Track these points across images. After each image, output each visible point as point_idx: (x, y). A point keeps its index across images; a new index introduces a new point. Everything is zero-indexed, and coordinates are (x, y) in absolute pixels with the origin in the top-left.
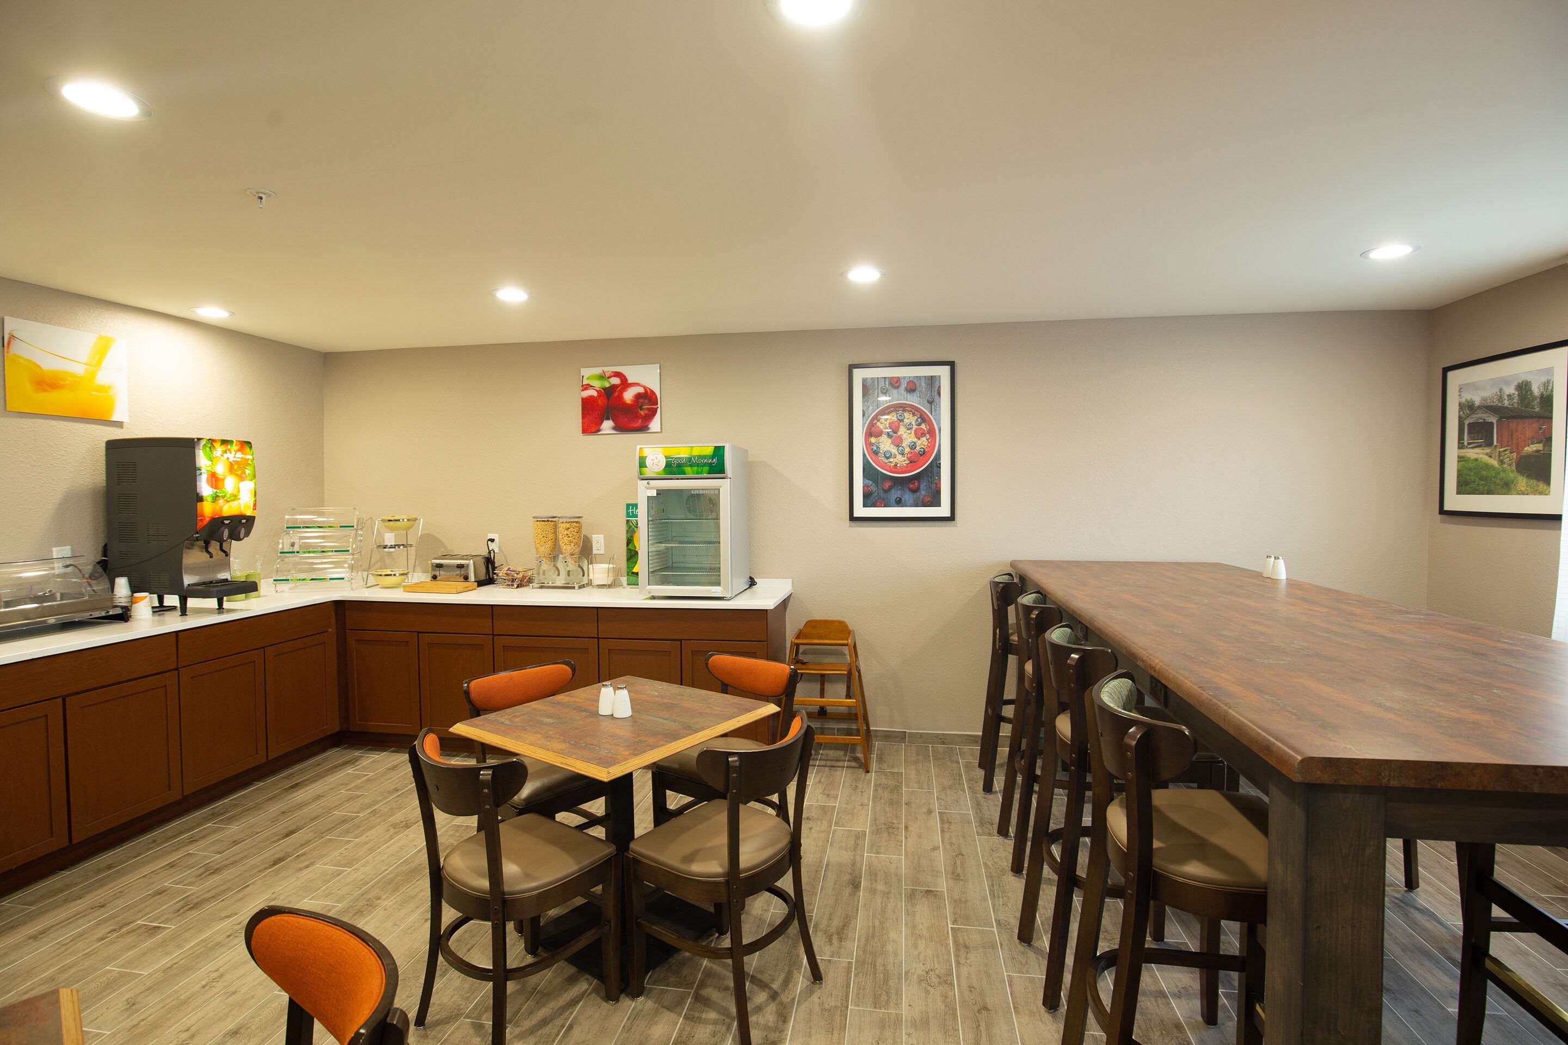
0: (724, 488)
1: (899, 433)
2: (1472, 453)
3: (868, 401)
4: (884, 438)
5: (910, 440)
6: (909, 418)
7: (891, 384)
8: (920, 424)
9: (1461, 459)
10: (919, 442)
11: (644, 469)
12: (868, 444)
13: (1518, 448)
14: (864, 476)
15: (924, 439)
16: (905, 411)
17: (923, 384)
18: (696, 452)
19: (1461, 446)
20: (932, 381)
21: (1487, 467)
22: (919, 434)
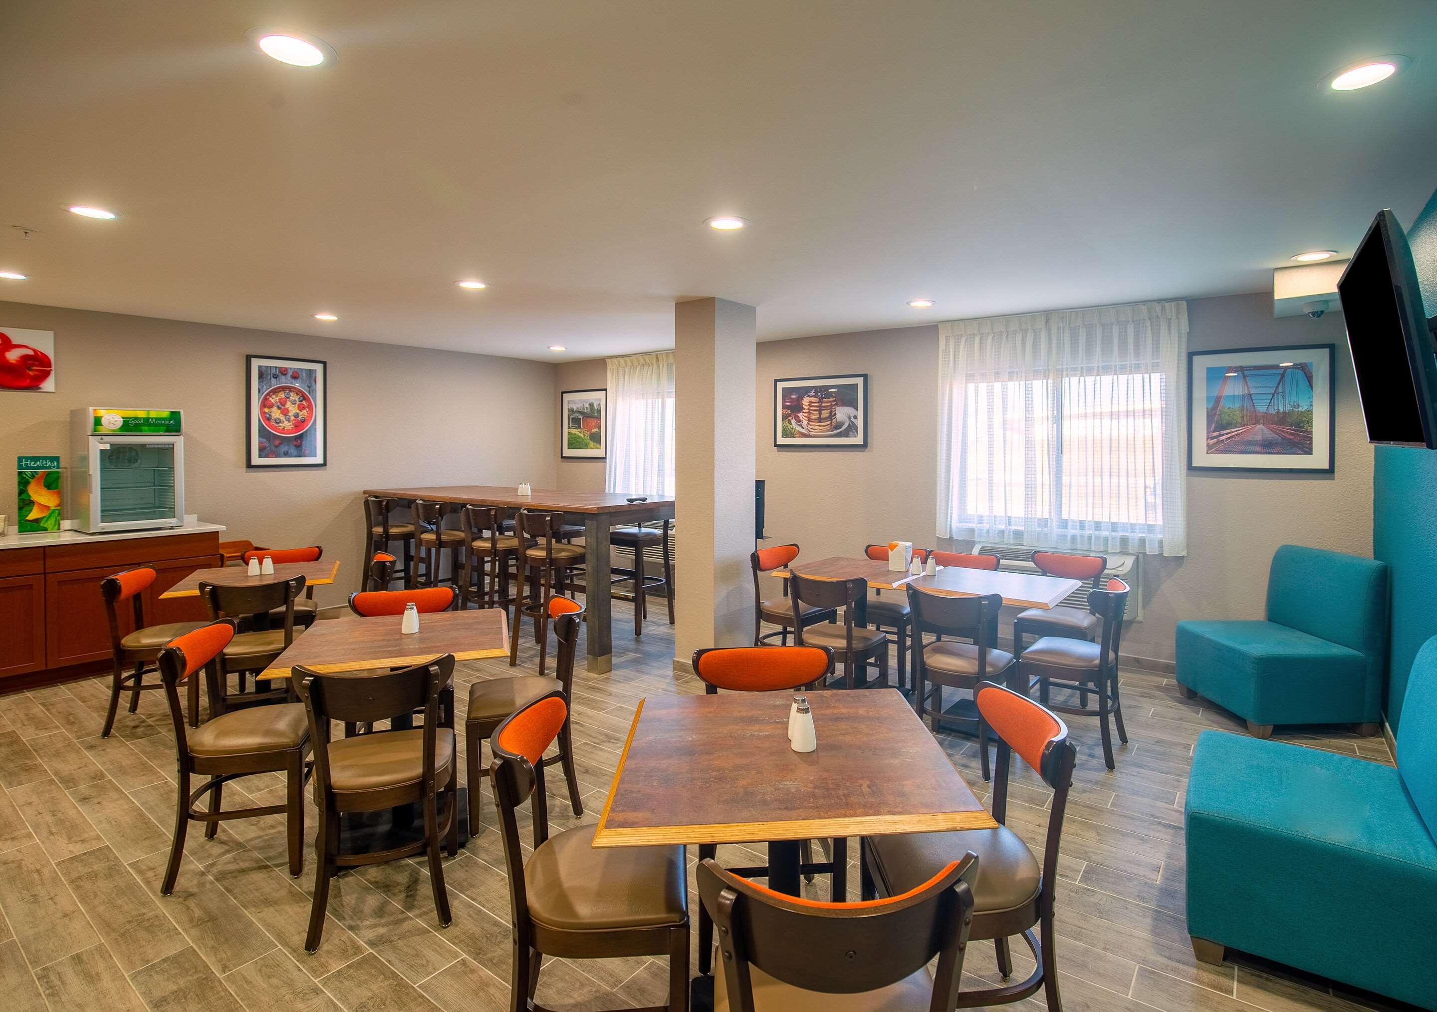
0: (179, 442)
1: (287, 406)
2: (574, 431)
3: (262, 382)
4: (275, 409)
5: (294, 411)
6: (294, 397)
7: (280, 372)
8: (301, 401)
9: (569, 433)
10: (301, 413)
11: (99, 427)
12: (263, 413)
13: (590, 430)
14: (260, 436)
15: (305, 411)
16: (290, 391)
17: (304, 374)
18: (153, 414)
19: (569, 428)
20: (311, 373)
21: (579, 437)
22: (301, 408)
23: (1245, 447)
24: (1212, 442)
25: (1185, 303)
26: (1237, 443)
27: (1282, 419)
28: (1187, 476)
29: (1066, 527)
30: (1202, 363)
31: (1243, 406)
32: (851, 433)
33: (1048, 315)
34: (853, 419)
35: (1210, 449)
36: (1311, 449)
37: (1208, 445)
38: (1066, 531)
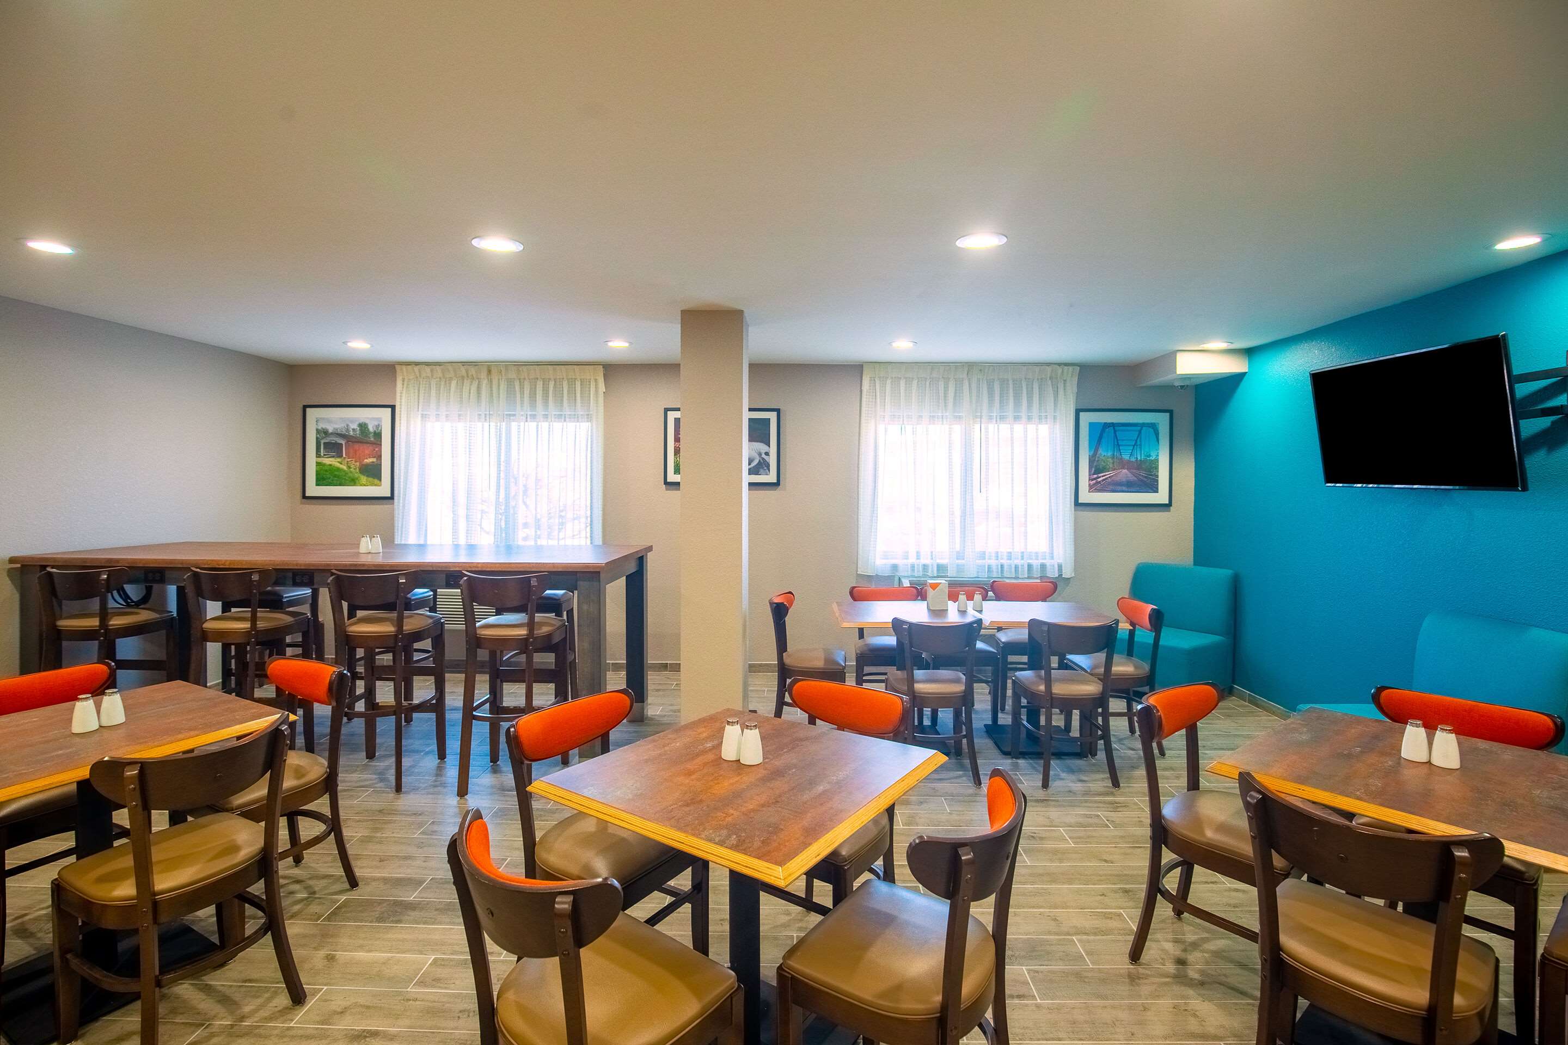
2: (327, 461)
9: (318, 464)
13: (359, 460)
19: (318, 455)
21: (338, 469)
23: (1115, 487)
24: (1092, 483)
25: (1079, 368)
26: (1109, 484)
27: (1139, 465)
28: (1075, 510)
29: (984, 559)
30: (1086, 418)
31: (1114, 455)
32: (762, 471)
33: (970, 366)
34: (764, 456)
35: (1092, 488)
36: (1157, 489)
37: (1089, 484)
38: (984, 561)
